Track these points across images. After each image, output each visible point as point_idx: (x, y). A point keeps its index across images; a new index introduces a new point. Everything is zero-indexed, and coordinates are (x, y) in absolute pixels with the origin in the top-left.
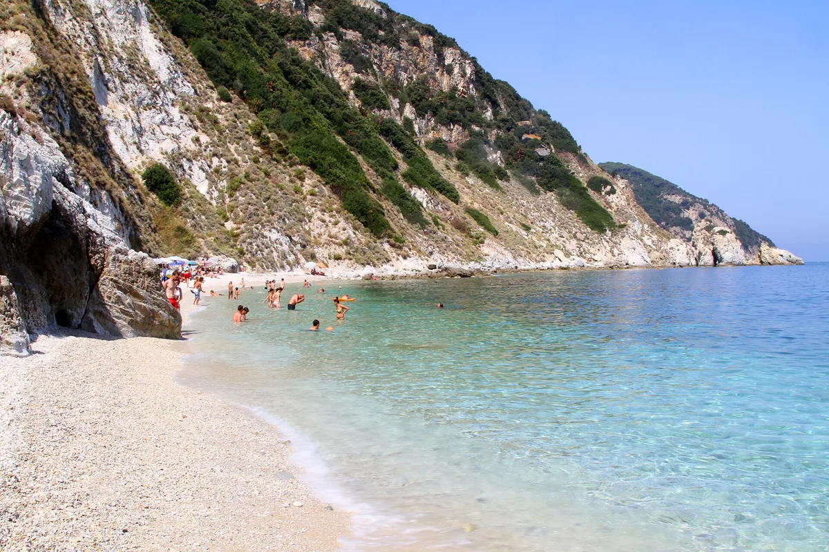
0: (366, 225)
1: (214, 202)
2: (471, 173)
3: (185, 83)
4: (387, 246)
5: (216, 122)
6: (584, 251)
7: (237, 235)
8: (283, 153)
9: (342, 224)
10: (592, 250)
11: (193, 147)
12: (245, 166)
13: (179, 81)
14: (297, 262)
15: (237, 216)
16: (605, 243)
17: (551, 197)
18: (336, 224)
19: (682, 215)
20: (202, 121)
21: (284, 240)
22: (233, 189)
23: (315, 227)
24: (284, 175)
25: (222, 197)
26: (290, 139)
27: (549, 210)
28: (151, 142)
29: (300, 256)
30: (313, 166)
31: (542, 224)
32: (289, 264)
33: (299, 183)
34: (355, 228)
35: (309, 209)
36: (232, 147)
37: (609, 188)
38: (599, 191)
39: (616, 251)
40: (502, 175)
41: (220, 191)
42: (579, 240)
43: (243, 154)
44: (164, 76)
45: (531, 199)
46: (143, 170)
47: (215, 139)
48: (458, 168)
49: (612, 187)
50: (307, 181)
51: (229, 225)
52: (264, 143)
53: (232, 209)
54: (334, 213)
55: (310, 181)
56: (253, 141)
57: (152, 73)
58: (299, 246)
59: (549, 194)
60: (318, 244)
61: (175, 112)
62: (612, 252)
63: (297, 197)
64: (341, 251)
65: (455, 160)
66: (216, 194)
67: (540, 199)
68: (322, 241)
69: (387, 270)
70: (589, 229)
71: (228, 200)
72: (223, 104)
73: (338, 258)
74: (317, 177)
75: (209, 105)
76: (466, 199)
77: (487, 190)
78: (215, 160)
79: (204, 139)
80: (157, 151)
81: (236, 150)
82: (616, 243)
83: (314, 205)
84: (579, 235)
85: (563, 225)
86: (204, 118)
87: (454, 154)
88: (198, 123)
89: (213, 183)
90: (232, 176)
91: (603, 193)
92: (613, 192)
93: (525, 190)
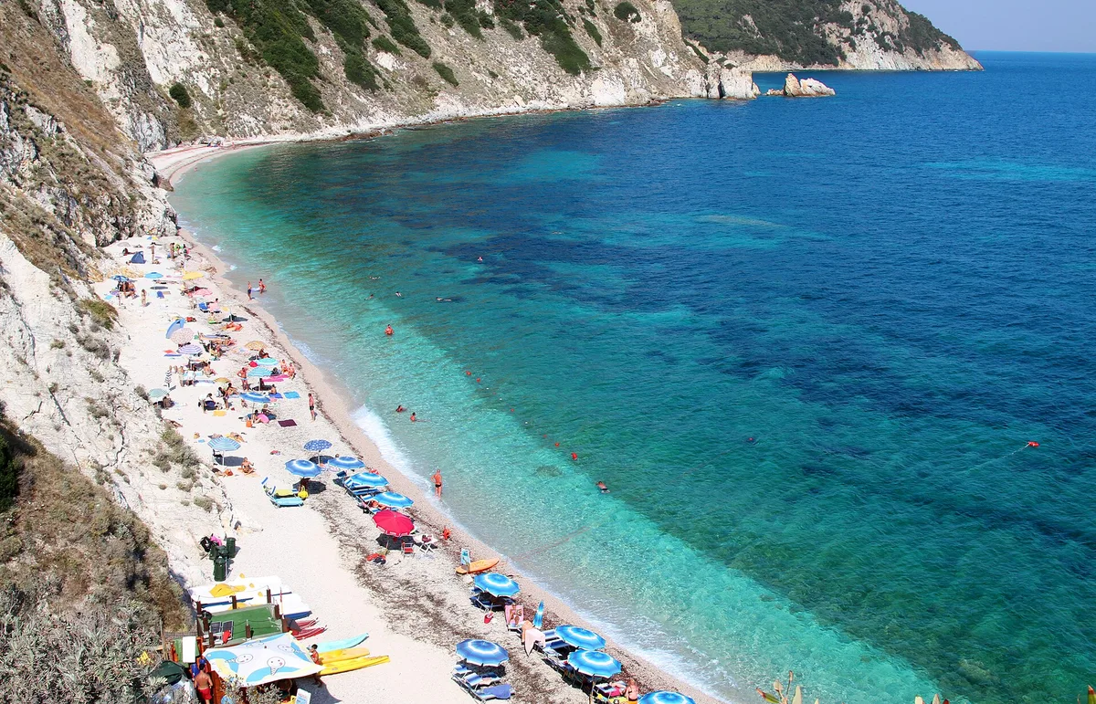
0: (307, 105)
1: (212, 98)
2: (456, 24)
3: (193, 18)
4: (320, 118)
5: (213, 43)
6: (554, 92)
7: (225, 118)
8: (257, 58)
9: (291, 106)
10: (561, 92)
11: (199, 63)
12: (231, 72)
13: (189, 19)
14: (260, 132)
15: (225, 106)
16: (577, 85)
17: (535, 41)
18: (287, 106)
19: (841, 9)
20: (204, 45)
21: (252, 119)
22: (223, 88)
23: (274, 110)
24: (256, 75)
25: (217, 94)
26: (264, 47)
27: (529, 54)
28: (174, 64)
29: (262, 129)
30: (276, 67)
31: (516, 68)
32: (255, 134)
33: (266, 79)
34: (299, 109)
35: (271, 98)
36: (223, 60)
37: (635, 15)
38: (625, 19)
39: (586, 92)
40: (487, 23)
41: (216, 90)
42: (551, 83)
43: (231, 62)
44: (179, 19)
45: (513, 43)
46: (170, 86)
47: (213, 56)
48: (443, 20)
49: (638, 15)
50: (272, 77)
51: (220, 112)
52: (244, 53)
53: (222, 102)
54: (286, 99)
55: (275, 78)
56: (237, 53)
57: (173, 19)
58: (262, 123)
59: (534, 38)
60: (274, 120)
61: (187, 41)
62: (582, 93)
63: (264, 89)
64: (287, 124)
65: (444, 11)
66: (213, 92)
67: (522, 44)
68: (277, 118)
69: (318, 135)
70: (564, 72)
71: (220, 96)
72: (218, 29)
73: (286, 129)
74: (278, 74)
75: (208, 32)
76: (437, 54)
77: (468, 39)
78: (212, 69)
79: (206, 56)
80: (177, 70)
81: (226, 61)
82: (587, 85)
83: (274, 94)
84: (552, 78)
85: (539, 68)
86: (205, 41)
87: (443, 5)
88: (202, 46)
89: (211, 85)
90: (222, 80)
91: (629, 20)
92: (638, 19)
93: (509, 36)
